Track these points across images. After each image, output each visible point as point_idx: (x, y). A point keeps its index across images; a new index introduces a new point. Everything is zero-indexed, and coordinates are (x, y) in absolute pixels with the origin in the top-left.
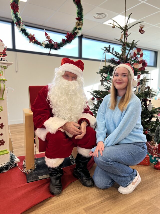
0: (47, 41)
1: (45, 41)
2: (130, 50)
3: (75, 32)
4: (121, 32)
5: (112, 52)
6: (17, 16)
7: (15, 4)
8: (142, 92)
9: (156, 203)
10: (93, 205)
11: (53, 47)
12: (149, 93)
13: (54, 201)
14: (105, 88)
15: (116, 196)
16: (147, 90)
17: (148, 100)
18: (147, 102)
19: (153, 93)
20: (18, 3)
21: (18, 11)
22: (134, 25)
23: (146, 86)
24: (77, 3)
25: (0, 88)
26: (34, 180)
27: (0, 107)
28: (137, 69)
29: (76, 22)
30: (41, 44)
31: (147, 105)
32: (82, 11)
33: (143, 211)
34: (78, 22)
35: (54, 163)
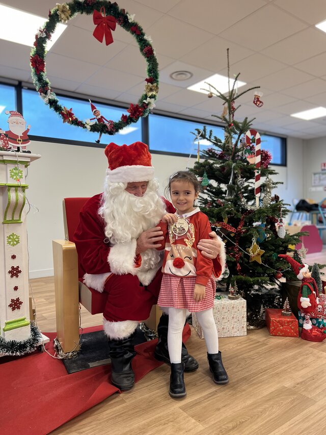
0: (95, 119)
1: (91, 120)
2: (241, 133)
3: (144, 102)
4: (224, 104)
5: (209, 139)
6: (42, 79)
7: (39, 59)
9: (305, 390)
12: (278, 207)
17: (277, 221)
19: (285, 206)
20: (43, 57)
21: (43, 71)
24: (146, 53)
25: (17, 200)
26: (80, 369)
27: (15, 237)
28: (254, 164)
29: (147, 85)
30: (84, 125)
31: (275, 229)
32: (157, 68)
33: (283, 404)
34: (149, 86)
35: (122, 329)
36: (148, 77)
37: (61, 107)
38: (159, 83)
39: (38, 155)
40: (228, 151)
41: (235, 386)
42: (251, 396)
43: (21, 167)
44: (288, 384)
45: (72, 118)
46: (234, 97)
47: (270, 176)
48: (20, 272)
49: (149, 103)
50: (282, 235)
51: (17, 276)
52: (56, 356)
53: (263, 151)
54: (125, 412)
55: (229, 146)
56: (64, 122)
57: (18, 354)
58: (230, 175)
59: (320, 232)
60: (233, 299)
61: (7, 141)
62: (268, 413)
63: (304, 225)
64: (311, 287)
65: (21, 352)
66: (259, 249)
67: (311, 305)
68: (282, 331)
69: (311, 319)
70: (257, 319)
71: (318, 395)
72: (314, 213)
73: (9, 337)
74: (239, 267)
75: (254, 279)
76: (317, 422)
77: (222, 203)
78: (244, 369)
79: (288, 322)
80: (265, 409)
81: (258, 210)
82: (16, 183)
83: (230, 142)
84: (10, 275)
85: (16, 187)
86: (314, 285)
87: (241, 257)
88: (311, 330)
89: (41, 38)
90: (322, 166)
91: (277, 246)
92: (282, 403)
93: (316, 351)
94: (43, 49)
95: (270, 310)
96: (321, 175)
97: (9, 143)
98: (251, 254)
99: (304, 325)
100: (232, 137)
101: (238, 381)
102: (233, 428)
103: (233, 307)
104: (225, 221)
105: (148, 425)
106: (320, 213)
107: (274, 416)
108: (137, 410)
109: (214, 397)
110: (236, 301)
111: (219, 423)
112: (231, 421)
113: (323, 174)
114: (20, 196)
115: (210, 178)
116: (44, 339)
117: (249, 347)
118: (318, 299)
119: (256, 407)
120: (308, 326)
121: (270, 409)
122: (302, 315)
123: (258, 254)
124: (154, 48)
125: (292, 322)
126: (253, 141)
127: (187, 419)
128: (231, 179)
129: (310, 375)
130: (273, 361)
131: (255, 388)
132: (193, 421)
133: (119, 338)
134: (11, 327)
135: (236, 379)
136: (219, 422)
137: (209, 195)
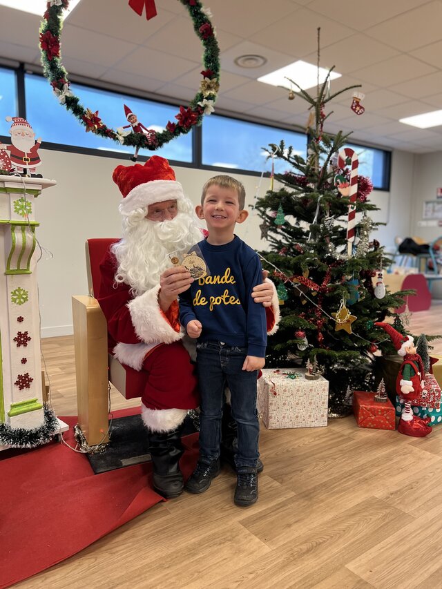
0: (129, 126)
1: (124, 128)
2: (332, 152)
3: (199, 105)
4: (310, 109)
5: (287, 157)
6: (56, 67)
7: (52, 37)
8: (362, 255)
9: (400, 503)
10: (260, 512)
11: (146, 142)
12: (378, 257)
13: (170, 509)
14: (271, 245)
15: (311, 493)
16: (373, 249)
17: (375, 274)
18: (372, 278)
19: (387, 256)
20: (57, 35)
21: (57, 55)
22: (340, 92)
23: (371, 240)
24: (203, 33)
25: (24, 243)
26: (111, 468)
27: (22, 293)
28: (348, 197)
29: (203, 80)
30: (115, 135)
31: (372, 286)
32: (217, 55)
33: (373, 520)
34: (206, 82)
35: (167, 420)
36: (204, 69)
37: (82, 109)
38: (220, 77)
39: (53, 181)
40: (312, 176)
41: (312, 495)
42: (332, 508)
43: (29, 198)
44: (379, 494)
45: (98, 125)
46: (325, 99)
47: (369, 213)
48: (29, 339)
49: (206, 106)
50: (381, 294)
51: (25, 345)
52: (78, 449)
53: (360, 178)
54: (169, 527)
55: (313, 169)
56: (87, 130)
57: (29, 446)
58: (315, 210)
59: (430, 284)
60: (311, 379)
61: (9, 160)
62: (351, 532)
63: (408, 274)
64: (416, 367)
65: (32, 443)
66: (349, 315)
67: (413, 390)
68: (373, 422)
69: (412, 407)
70: (341, 404)
71: (418, 509)
72: (423, 257)
73: (15, 424)
74: (321, 338)
75: (339, 354)
76: (415, 546)
77: (302, 248)
78: (322, 472)
79: (382, 410)
80: (348, 527)
81: (350, 261)
82: (22, 220)
83: (316, 164)
84: (17, 343)
85: (23, 226)
86: (419, 363)
87: (324, 325)
88: (412, 422)
89: (54, 6)
90: (437, 192)
91: (373, 310)
92: (371, 519)
93: (416, 450)
94: (57, 22)
95: (358, 393)
96: (435, 204)
97: (12, 162)
98: (339, 320)
99: (403, 415)
100: (319, 157)
101: (315, 488)
102: (308, 551)
103: (311, 390)
104: (306, 275)
105: (200, 544)
106: (431, 257)
107: (359, 536)
108: (184, 524)
109: (284, 508)
110: (315, 381)
111: (290, 544)
112: (306, 542)
113: (439, 203)
114: (29, 237)
115: (286, 212)
116: (61, 426)
117: (329, 443)
118: (423, 381)
119: (337, 524)
120: (408, 417)
121: (355, 527)
122: (402, 401)
123: (348, 321)
124: (214, 26)
125: (388, 410)
126: (349, 162)
127: (250, 538)
128: (316, 218)
129: (407, 483)
130: (361, 463)
131: (337, 498)
132: (257, 540)
133: (163, 431)
134: (18, 411)
135: (313, 486)
136: (290, 542)
137: (284, 236)
